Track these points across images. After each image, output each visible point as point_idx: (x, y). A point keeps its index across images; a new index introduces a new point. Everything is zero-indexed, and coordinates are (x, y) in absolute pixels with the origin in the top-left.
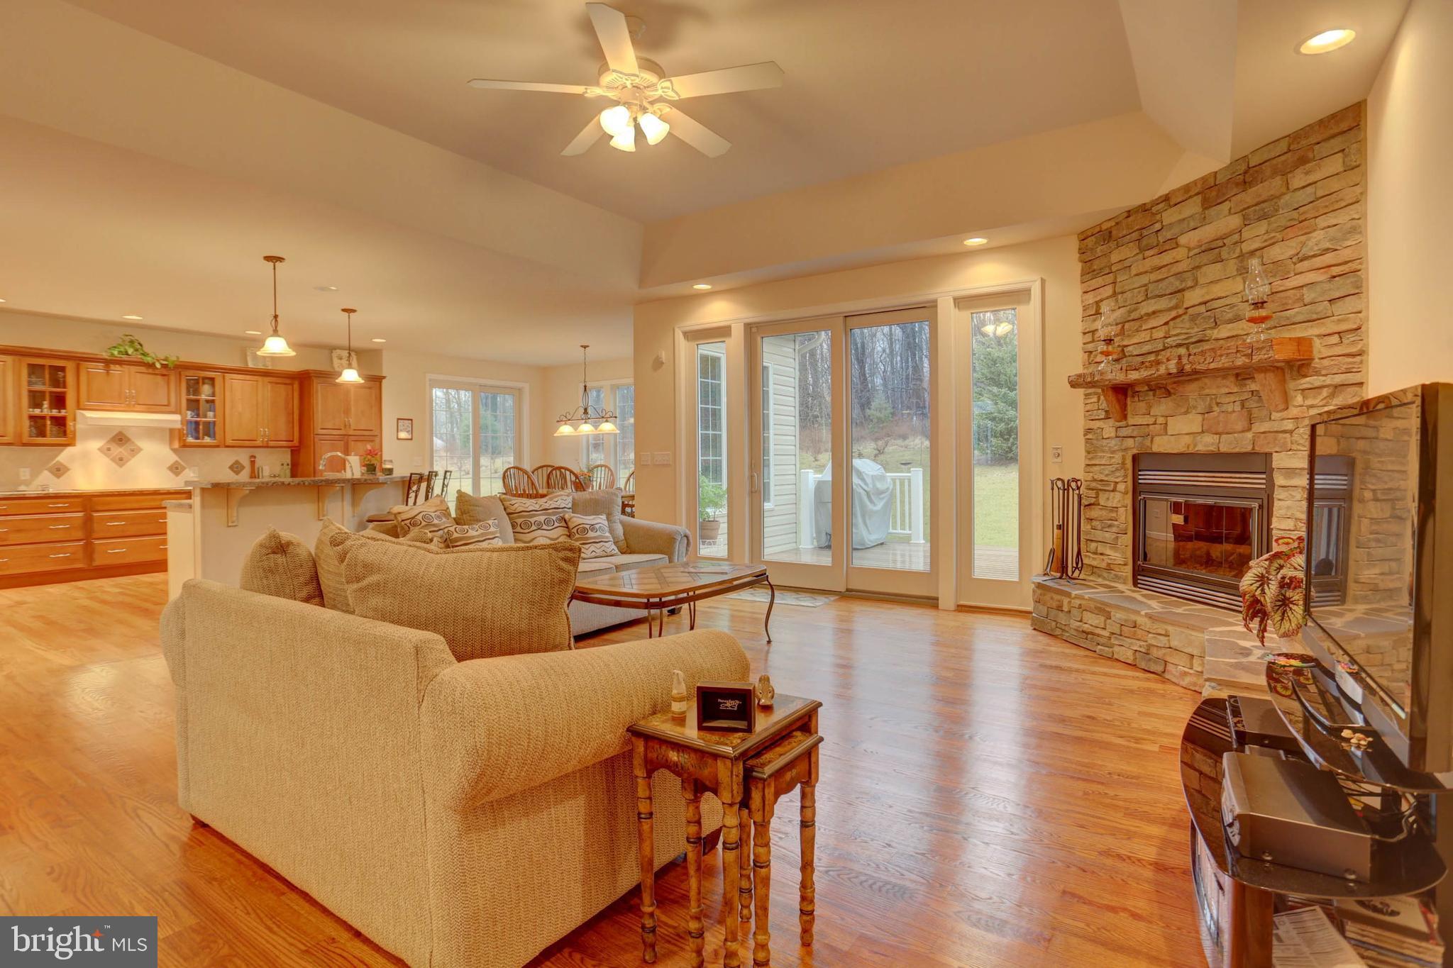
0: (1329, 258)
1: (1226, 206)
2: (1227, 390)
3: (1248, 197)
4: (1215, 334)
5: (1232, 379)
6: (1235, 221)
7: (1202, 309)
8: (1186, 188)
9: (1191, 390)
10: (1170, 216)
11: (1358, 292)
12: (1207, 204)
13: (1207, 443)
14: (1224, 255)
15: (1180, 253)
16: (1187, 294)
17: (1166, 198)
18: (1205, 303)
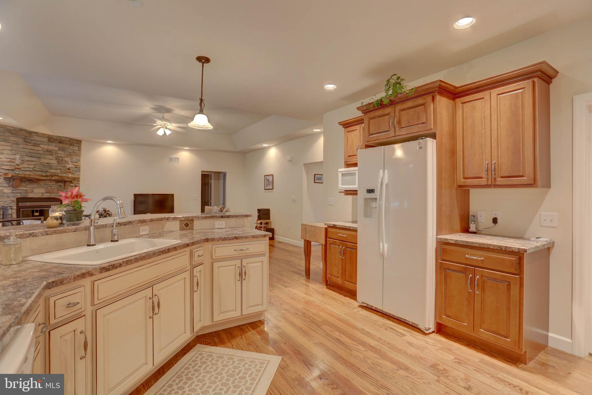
0: (76, 164)
1: (54, 144)
2: (53, 184)
3: (61, 145)
4: (50, 171)
5: (55, 182)
6: (57, 149)
7: (47, 164)
8: (43, 134)
9: (42, 183)
10: (36, 138)
11: (79, 171)
12: (49, 141)
13: (47, 195)
14: (53, 154)
15: (40, 149)
16: (41, 159)
17: (36, 133)
18: (48, 163)
